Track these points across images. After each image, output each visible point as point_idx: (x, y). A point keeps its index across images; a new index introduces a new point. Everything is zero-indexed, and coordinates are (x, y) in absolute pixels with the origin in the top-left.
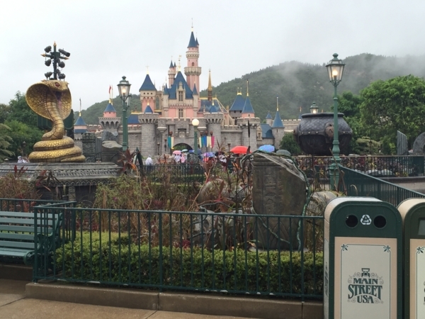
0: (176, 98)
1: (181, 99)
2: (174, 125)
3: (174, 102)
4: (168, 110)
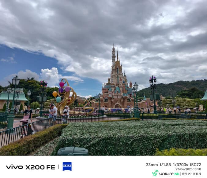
2: (116, 100)
3: (116, 94)
4: (114, 96)
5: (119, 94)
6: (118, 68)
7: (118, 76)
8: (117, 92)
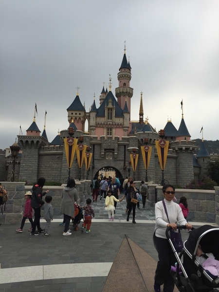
1: (110, 117)
3: (102, 120)
4: (95, 129)
5: (118, 121)
8: (109, 113)
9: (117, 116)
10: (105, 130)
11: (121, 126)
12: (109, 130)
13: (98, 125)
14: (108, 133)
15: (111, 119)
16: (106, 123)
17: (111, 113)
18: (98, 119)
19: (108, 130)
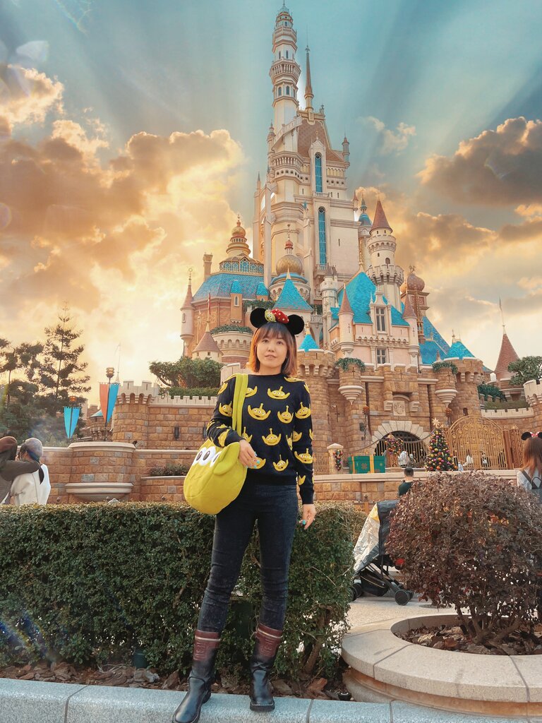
0: (370, 323)
1: (381, 325)
2: (382, 383)
3: (366, 332)
4: (353, 350)
5: (396, 333)
6: (318, 156)
7: (322, 210)
8: (378, 317)
9: (394, 323)
10: (374, 353)
11: (404, 345)
12: (381, 353)
13: (358, 343)
14: (379, 358)
15: (384, 329)
16: (374, 338)
17: (383, 318)
18: (358, 328)
19: (378, 354)
